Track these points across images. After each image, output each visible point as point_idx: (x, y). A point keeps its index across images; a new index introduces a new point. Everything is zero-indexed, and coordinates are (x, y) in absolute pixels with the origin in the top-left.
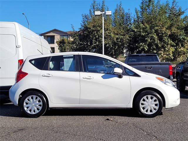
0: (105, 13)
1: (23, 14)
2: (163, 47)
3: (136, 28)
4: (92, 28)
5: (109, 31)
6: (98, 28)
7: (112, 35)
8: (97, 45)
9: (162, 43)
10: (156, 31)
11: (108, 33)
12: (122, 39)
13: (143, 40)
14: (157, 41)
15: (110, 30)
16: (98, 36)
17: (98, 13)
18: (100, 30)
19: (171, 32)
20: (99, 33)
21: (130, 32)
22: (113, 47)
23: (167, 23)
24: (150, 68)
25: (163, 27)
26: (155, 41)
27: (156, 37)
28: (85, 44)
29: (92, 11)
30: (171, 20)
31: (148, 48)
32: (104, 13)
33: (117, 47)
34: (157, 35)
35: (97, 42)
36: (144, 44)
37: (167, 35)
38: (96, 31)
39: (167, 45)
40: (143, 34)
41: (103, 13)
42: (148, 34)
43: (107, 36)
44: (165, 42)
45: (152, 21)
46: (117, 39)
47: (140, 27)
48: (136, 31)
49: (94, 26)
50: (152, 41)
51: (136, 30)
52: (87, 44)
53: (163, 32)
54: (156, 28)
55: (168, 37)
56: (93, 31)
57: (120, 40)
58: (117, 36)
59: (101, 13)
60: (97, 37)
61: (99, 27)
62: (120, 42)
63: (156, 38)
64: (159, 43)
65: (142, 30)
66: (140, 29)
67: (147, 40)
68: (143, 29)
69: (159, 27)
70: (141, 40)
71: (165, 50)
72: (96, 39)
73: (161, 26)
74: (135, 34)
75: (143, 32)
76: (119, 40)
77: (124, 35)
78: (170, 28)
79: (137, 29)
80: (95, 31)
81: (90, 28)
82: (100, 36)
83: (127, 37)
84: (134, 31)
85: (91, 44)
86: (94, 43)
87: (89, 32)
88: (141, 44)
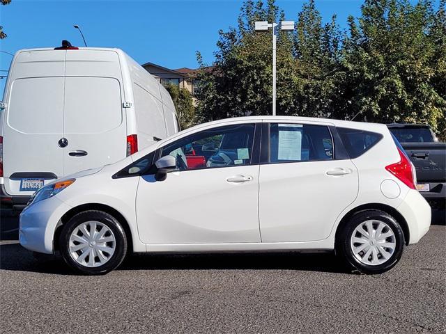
0: (280, 25)
1: (76, 27)
2: (416, 106)
3: (351, 62)
4: (245, 62)
5: (286, 69)
6: (260, 61)
7: (295, 79)
8: (258, 103)
9: (415, 98)
10: (401, 70)
11: (285, 73)
12: (317, 89)
13: (370, 90)
14: (402, 93)
15: (288, 67)
16: (261, 81)
17: (261, 25)
18: (264, 67)
19: (436, 73)
20: (264, 73)
21: (336, 71)
22: (295, 108)
23: (427, 51)
24: (424, 157)
25: (416, 59)
26: (397, 93)
27: (399, 83)
28: (230, 99)
29: (246, 22)
30: (436, 43)
31: (379, 109)
32: (276, 27)
33: (305, 106)
34: (403, 79)
35: (258, 95)
36: (371, 101)
37: (426, 80)
38: (256, 68)
39: (426, 103)
40: (369, 76)
41: (275, 25)
42: (381, 77)
43: (282, 81)
44: (420, 96)
45: (390, 46)
46: (307, 87)
47: (360, 59)
48: (351, 69)
49: (250, 58)
50: (391, 94)
51: (350, 67)
52: (235, 100)
53: (417, 72)
54: (400, 62)
55: (428, 83)
56: (249, 68)
57: (314, 90)
58: (306, 81)
59: (270, 25)
60: (258, 83)
61: (262, 60)
62: (314, 94)
63: (400, 85)
64: (408, 98)
65: (365, 68)
66: (362, 64)
67: (378, 91)
68: (369, 64)
69: (409, 61)
70: (364, 89)
71: (420, 114)
72: (255, 88)
73: (412, 56)
74: (348, 77)
75: (369, 72)
76: (311, 90)
77: (322, 78)
78: (432, 62)
79: (354, 64)
80: (253, 68)
81: (241, 63)
82: (265, 81)
83: (331, 83)
84: (347, 69)
85: (244, 98)
86: (251, 98)
87: (239, 72)
88: (364, 99)
